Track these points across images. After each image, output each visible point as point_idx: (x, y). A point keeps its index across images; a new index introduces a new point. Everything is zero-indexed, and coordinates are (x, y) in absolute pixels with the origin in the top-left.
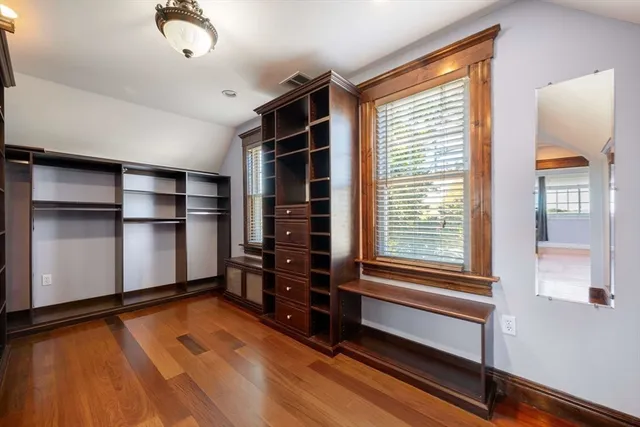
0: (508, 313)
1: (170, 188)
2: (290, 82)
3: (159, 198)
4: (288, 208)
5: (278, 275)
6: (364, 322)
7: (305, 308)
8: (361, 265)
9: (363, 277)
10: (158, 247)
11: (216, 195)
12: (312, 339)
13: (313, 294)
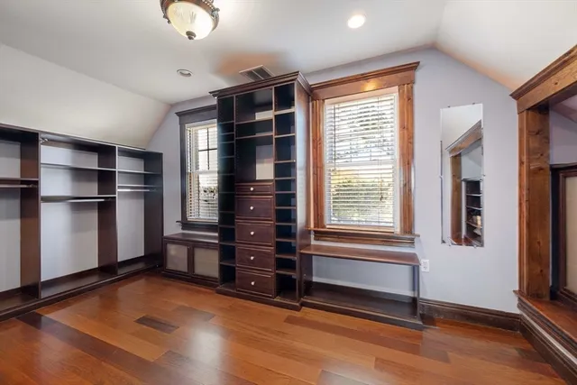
0: (424, 258)
1: (91, 162)
2: (250, 74)
3: (78, 174)
4: (252, 186)
5: (239, 247)
6: (315, 279)
7: (270, 273)
8: (312, 233)
9: (313, 242)
10: (77, 228)
11: (143, 172)
12: (278, 299)
13: (277, 259)
